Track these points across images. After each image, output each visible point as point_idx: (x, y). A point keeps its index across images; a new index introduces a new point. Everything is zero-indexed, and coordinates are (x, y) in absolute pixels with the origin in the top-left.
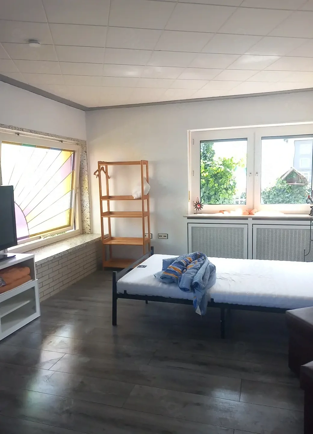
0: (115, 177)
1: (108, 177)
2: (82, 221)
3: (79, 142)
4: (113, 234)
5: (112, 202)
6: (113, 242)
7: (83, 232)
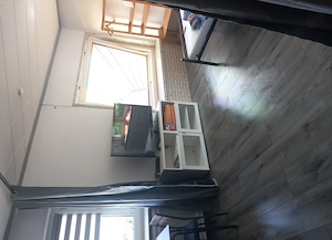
0: (114, 16)
1: (113, 22)
2: (145, 46)
3: (86, 39)
4: (159, 26)
5: (134, 23)
6: (166, 28)
7: (153, 47)
